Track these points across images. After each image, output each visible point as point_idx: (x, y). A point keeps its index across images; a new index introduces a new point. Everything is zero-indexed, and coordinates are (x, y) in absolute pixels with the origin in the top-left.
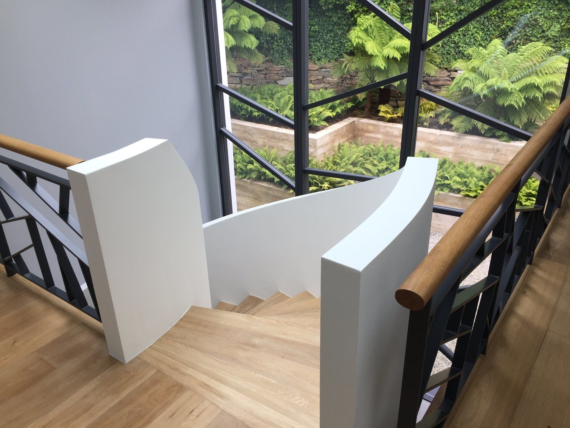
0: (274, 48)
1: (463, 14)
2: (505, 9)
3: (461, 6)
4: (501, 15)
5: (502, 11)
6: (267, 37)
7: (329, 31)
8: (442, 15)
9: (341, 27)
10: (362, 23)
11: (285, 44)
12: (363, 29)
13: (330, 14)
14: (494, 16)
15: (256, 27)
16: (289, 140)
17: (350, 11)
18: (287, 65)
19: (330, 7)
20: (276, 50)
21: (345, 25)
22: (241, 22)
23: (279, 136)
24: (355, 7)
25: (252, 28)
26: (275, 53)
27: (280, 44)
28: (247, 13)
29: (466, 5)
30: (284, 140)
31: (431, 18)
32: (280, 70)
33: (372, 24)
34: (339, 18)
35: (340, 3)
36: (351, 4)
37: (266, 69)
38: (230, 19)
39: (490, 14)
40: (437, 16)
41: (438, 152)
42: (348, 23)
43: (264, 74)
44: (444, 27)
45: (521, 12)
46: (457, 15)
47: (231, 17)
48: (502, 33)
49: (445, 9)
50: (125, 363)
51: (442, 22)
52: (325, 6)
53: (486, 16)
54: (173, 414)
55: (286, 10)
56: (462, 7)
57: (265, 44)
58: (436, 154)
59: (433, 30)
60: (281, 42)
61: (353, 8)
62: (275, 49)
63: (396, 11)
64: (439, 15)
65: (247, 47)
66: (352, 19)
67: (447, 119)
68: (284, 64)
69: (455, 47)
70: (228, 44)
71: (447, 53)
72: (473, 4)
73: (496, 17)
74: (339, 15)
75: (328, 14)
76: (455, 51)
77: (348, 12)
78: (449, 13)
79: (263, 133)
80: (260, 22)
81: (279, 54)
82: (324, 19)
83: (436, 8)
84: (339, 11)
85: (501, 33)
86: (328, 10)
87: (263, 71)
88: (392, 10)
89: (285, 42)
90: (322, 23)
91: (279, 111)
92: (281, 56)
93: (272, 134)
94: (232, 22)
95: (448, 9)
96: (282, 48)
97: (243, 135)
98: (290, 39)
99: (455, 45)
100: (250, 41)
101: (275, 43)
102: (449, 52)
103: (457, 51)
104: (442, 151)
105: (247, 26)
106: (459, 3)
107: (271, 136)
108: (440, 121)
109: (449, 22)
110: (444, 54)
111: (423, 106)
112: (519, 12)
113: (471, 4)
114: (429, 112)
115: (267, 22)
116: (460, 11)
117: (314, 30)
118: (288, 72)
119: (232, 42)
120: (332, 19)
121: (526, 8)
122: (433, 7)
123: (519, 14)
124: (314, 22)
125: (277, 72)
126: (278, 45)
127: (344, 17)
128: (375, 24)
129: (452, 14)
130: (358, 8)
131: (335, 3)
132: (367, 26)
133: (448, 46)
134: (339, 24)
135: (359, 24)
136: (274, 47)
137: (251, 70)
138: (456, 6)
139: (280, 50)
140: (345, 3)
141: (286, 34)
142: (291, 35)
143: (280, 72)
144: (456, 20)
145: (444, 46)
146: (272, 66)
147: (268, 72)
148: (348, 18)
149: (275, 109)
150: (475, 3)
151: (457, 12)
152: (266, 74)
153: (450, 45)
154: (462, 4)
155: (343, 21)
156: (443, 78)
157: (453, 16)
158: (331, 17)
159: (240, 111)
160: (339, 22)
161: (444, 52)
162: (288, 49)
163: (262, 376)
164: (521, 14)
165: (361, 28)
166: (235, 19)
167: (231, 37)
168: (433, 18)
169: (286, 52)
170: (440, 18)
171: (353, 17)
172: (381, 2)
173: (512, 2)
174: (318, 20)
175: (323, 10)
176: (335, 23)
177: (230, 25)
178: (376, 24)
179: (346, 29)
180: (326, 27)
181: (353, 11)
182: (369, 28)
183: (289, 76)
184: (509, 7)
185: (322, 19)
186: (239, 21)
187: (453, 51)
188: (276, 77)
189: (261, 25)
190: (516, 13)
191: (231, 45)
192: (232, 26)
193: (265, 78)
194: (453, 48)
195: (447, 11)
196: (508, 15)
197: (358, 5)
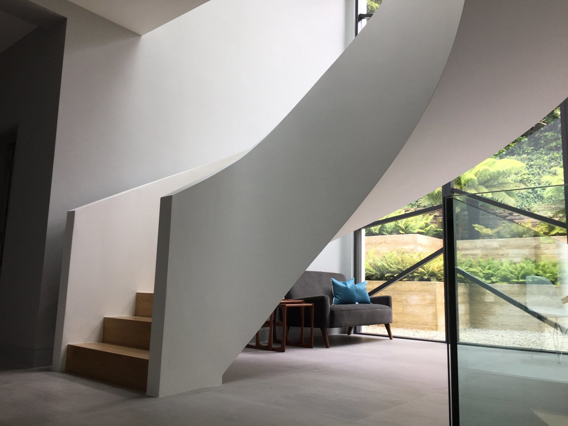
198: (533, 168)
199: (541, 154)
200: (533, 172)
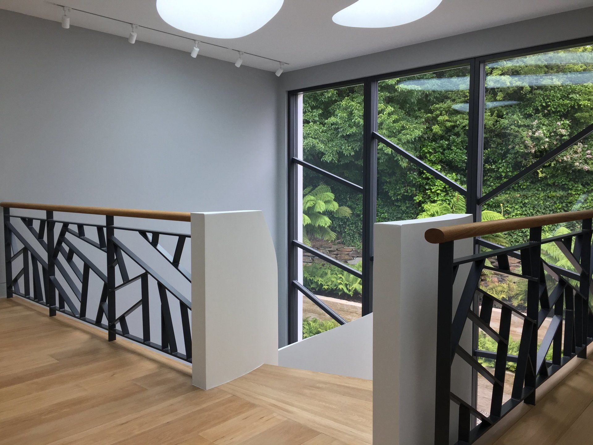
0: (345, 232)
1: (528, 207)
2: (570, 203)
3: (525, 199)
4: (567, 208)
5: (567, 205)
6: (339, 222)
7: (398, 218)
8: (507, 207)
9: (409, 215)
10: (429, 209)
11: (356, 229)
12: (430, 214)
13: (399, 204)
14: (559, 209)
15: (330, 210)
16: (357, 313)
17: (418, 201)
18: (357, 247)
19: (399, 197)
20: (347, 234)
21: (413, 213)
22: (317, 205)
23: (348, 308)
24: (423, 198)
25: (326, 211)
26: (346, 236)
27: (352, 228)
28: (323, 199)
29: (530, 199)
30: (352, 313)
31: (497, 209)
32: (351, 251)
33: (439, 211)
34: (407, 208)
35: (408, 194)
36: (419, 196)
37: (337, 249)
38: (307, 203)
39: (555, 208)
40: (502, 207)
41: (514, 334)
42: (415, 212)
43: (335, 254)
44: (510, 217)
45: (586, 206)
46: (521, 207)
47: (308, 201)
48: (570, 224)
49: (510, 202)
50: (206, 389)
51: (507, 213)
52: (394, 197)
53: (551, 209)
54: (246, 418)
55: (358, 200)
56: (526, 201)
57: (337, 227)
58: (512, 336)
59: (498, 217)
60: (353, 227)
61: (421, 199)
62: (347, 232)
63: (461, 201)
64: (504, 207)
65: (321, 225)
66: (420, 208)
67: (521, 300)
68: (355, 246)
69: (523, 236)
70: (304, 222)
71: (515, 241)
72: (536, 198)
73: (561, 210)
74: (407, 205)
75: (397, 204)
76: (523, 240)
77: (415, 202)
78: (514, 205)
79: (331, 305)
80: (334, 206)
81: (350, 237)
82: (393, 208)
83: (500, 200)
84: (407, 202)
85: (568, 225)
86: (397, 200)
87: (335, 251)
88: (457, 200)
89: (356, 227)
90: (392, 211)
91: (348, 286)
92: (352, 239)
93: (340, 307)
94: (309, 205)
95: (512, 202)
96: (354, 232)
97: (312, 308)
98: (360, 224)
99: (523, 234)
100: (324, 221)
101: (347, 228)
102: (518, 240)
103: (525, 240)
104: (517, 333)
105: (322, 208)
106: (522, 197)
107: (339, 309)
108: (513, 303)
109: (514, 213)
110: (512, 242)
111: (494, 288)
112: (584, 206)
113: (535, 198)
114: (501, 294)
115: (340, 207)
116: (524, 204)
117: (384, 217)
118: (358, 253)
119: (308, 220)
120: (401, 208)
121: (590, 202)
122: (498, 200)
123: (584, 207)
124: (384, 210)
125: (348, 253)
126: (350, 229)
127: (412, 207)
128: (441, 211)
129: (517, 207)
130: (425, 199)
131: (403, 195)
132: (434, 212)
133: (516, 235)
134: (407, 213)
135: (426, 209)
136: (346, 230)
137: (323, 251)
138: (520, 200)
139: (351, 233)
140: (412, 194)
141: (357, 220)
142: (362, 220)
143: (350, 253)
144: (521, 211)
145: (512, 234)
146: (343, 247)
147: (339, 252)
148: (416, 208)
149: (345, 283)
150: (539, 197)
151: (521, 205)
152: (337, 255)
153: (517, 234)
154: (526, 198)
155: (411, 210)
156: (514, 264)
157: (518, 208)
158: (400, 206)
159: (310, 284)
160: (407, 211)
161: (512, 240)
162: (359, 234)
163: (324, 404)
164: (587, 208)
165: (428, 213)
166: (312, 203)
167: (307, 217)
168: (498, 210)
169: (357, 236)
170: (505, 209)
171: (421, 206)
172: (446, 194)
173: (576, 197)
174: (388, 209)
175: (392, 200)
176: (404, 212)
177: (307, 207)
178: (443, 211)
179: (415, 217)
180: (395, 215)
181: (420, 201)
182: (435, 213)
183: (360, 257)
184: (573, 201)
185: (392, 208)
186: (315, 205)
187: (521, 240)
188: (347, 257)
189: (334, 208)
190: (581, 207)
191: (307, 224)
192: (309, 208)
193: (336, 257)
194: (521, 236)
195: (512, 204)
196: (573, 209)
197: (425, 196)
198: (527, 206)
199: (538, 190)
200: (526, 213)
